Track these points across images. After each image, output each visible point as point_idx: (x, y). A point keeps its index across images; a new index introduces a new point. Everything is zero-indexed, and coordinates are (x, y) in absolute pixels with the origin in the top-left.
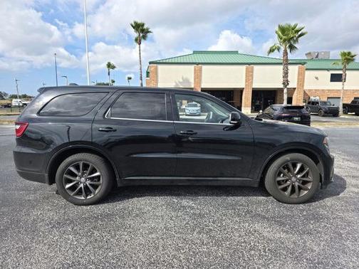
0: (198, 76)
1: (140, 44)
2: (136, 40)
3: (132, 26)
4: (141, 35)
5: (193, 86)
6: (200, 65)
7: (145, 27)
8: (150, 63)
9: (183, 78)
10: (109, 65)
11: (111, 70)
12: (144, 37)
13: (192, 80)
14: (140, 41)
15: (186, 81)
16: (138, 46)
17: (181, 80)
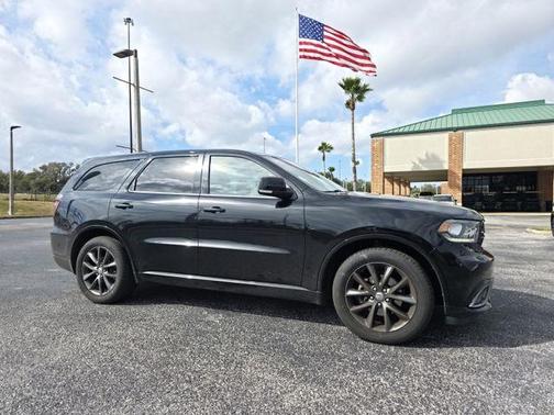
0: (456, 150)
1: (353, 109)
2: (348, 104)
3: (341, 86)
4: (356, 96)
5: (446, 167)
6: (460, 132)
7: (362, 84)
8: (373, 136)
9: (427, 155)
10: (324, 147)
11: (326, 153)
12: (360, 98)
13: (445, 158)
14: (354, 105)
15: (435, 158)
16: (351, 112)
17: (424, 157)
